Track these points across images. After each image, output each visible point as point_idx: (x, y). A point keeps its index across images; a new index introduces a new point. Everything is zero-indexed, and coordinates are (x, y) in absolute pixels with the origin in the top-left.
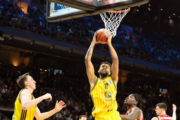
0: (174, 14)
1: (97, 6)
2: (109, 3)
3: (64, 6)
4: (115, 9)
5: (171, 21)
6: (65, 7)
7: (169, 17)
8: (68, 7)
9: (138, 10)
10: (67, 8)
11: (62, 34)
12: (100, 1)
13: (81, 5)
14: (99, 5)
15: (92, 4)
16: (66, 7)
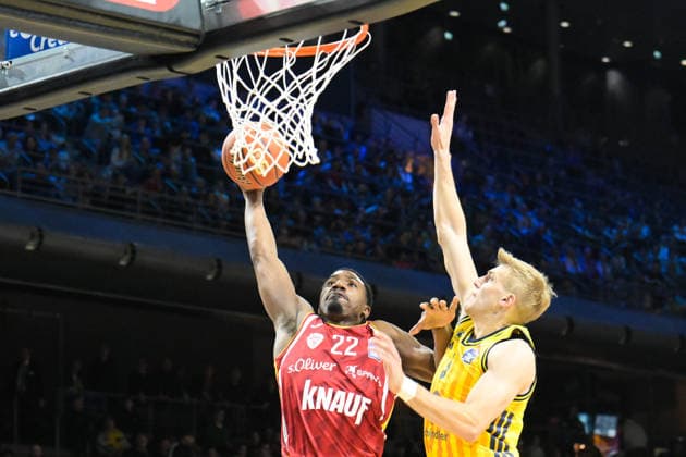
0: (628, 44)
1: (203, 25)
2: (258, 9)
3: (43, 39)
4: (288, 36)
5: (614, 78)
6: (46, 41)
7: (606, 60)
8: (60, 42)
9: (448, 36)
10: (58, 45)
11: (80, 174)
12: (217, 3)
13: (123, 29)
14: (213, 24)
15: (172, 21)
16: (50, 40)
